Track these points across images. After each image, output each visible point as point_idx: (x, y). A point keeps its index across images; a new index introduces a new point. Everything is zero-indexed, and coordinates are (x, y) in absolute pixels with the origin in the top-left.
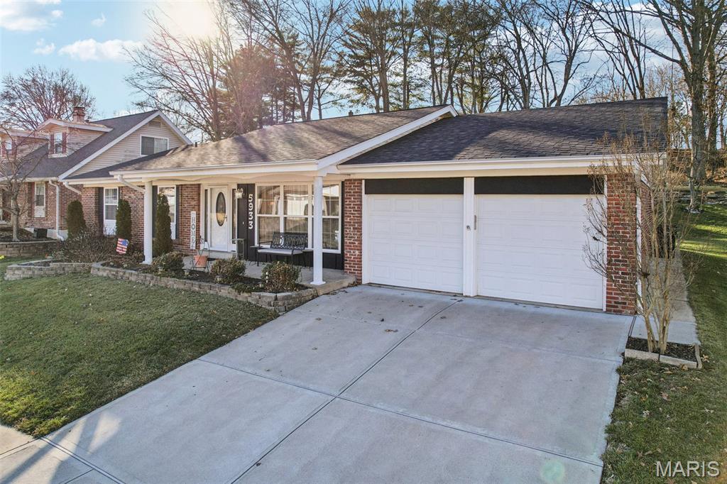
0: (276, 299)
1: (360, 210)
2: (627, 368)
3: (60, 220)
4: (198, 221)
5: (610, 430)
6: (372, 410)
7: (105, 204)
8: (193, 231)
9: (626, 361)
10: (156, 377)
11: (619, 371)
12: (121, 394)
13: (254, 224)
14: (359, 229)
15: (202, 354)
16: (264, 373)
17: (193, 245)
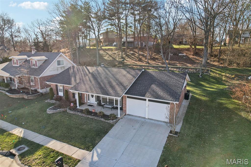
0: (113, 122)
1: (126, 101)
2: (169, 137)
3: (40, 87)
4: (87, 96)
5: (164, 147)
6: (135, 145)
7: (58, 88)
8: (86, 99)
9: (169, 135)
10: (100, 140)
11: (167, 137)
12: (97, 144)
13: (101, 99)
14: (126, 105)
15: (105, 135)
16: (117, 139)
17: (86, 101)
